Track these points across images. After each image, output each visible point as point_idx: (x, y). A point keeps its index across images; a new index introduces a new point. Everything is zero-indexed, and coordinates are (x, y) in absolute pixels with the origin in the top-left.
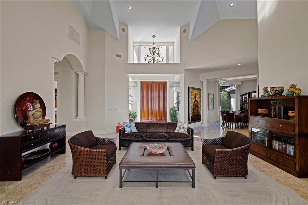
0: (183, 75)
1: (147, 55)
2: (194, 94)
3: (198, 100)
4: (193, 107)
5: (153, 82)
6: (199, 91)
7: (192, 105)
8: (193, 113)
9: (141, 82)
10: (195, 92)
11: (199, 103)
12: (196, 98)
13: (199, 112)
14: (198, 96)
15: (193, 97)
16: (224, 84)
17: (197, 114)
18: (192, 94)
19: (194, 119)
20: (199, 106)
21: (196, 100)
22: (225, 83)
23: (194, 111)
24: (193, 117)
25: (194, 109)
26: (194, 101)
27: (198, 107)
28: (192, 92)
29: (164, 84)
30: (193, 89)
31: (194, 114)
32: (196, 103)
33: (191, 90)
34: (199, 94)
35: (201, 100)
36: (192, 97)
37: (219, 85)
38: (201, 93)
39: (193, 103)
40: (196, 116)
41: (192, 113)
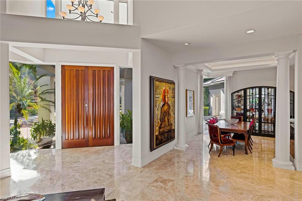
0: (139, 50)
1: (70, 11)
2: (162, 90)
3: (169, 103)
4: (159, 117)
5: (87, 67)
6: (172, 86)
7: (158, 113)
8: (160, 128)
9: (63, 66)
10: (164, 87)
11: (171, 108)
12: (167, 99)
13: (170, 125)
14: (170, 95)
15: (161, 97)
16: (208, 76)
17: (167, 128)
18: (158, 91)
19: (162, 139)
20: (172, 113)
21: (165, 103)
22: (209, 73)
23: (161, 125)
24: (159, 137)
25: (162, 120)
26: (162, 104)
27: (169, 114)
28: (158, 87)
29: (108, 71)
30: (161, 80)
31: (162, 130)
32: (166, 107)
33: (157, 83)
34: (170, 92)
35: (174, 101)
36: (157, 96)
37: (201, 77)
38: (174, 89)
39: (160, 109)
40: (166, 132)
41: (157, 128)
